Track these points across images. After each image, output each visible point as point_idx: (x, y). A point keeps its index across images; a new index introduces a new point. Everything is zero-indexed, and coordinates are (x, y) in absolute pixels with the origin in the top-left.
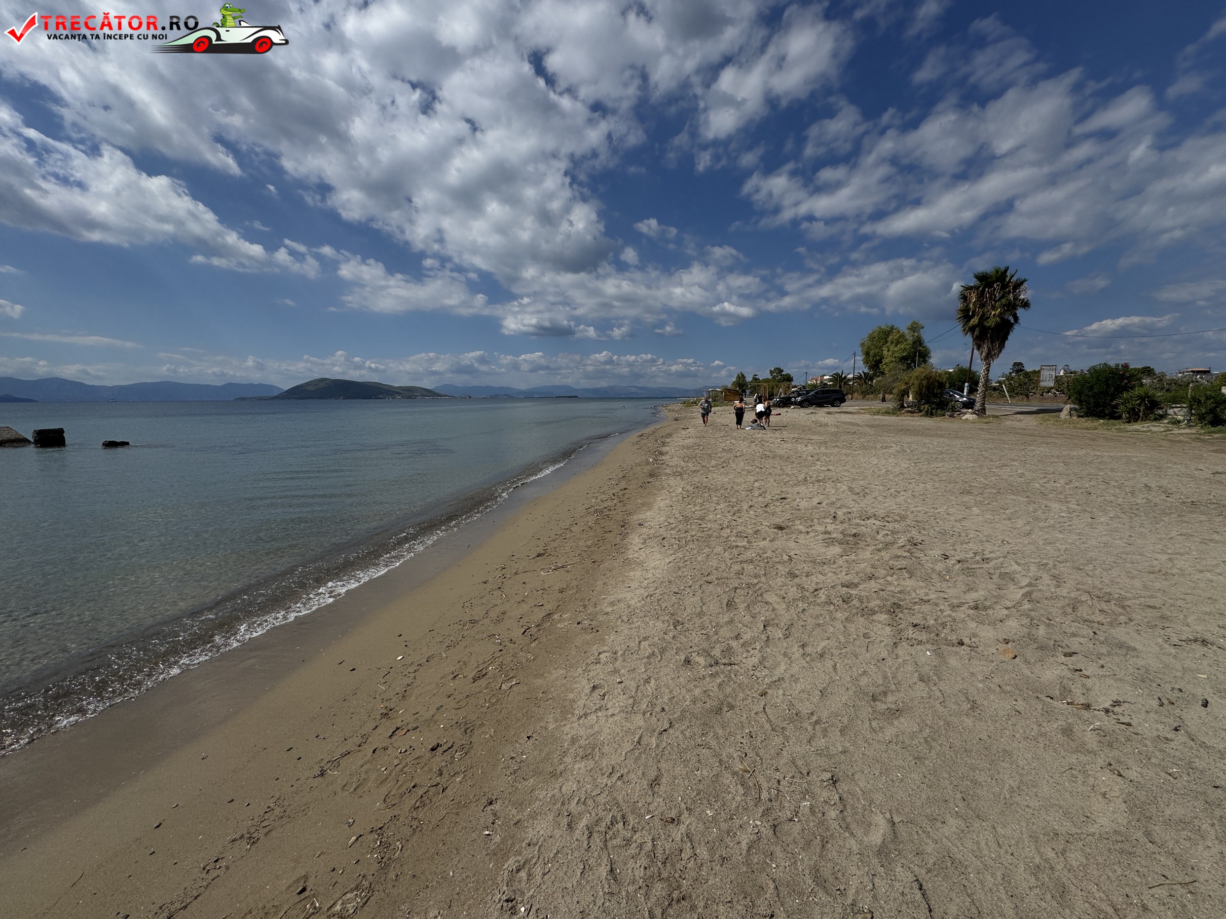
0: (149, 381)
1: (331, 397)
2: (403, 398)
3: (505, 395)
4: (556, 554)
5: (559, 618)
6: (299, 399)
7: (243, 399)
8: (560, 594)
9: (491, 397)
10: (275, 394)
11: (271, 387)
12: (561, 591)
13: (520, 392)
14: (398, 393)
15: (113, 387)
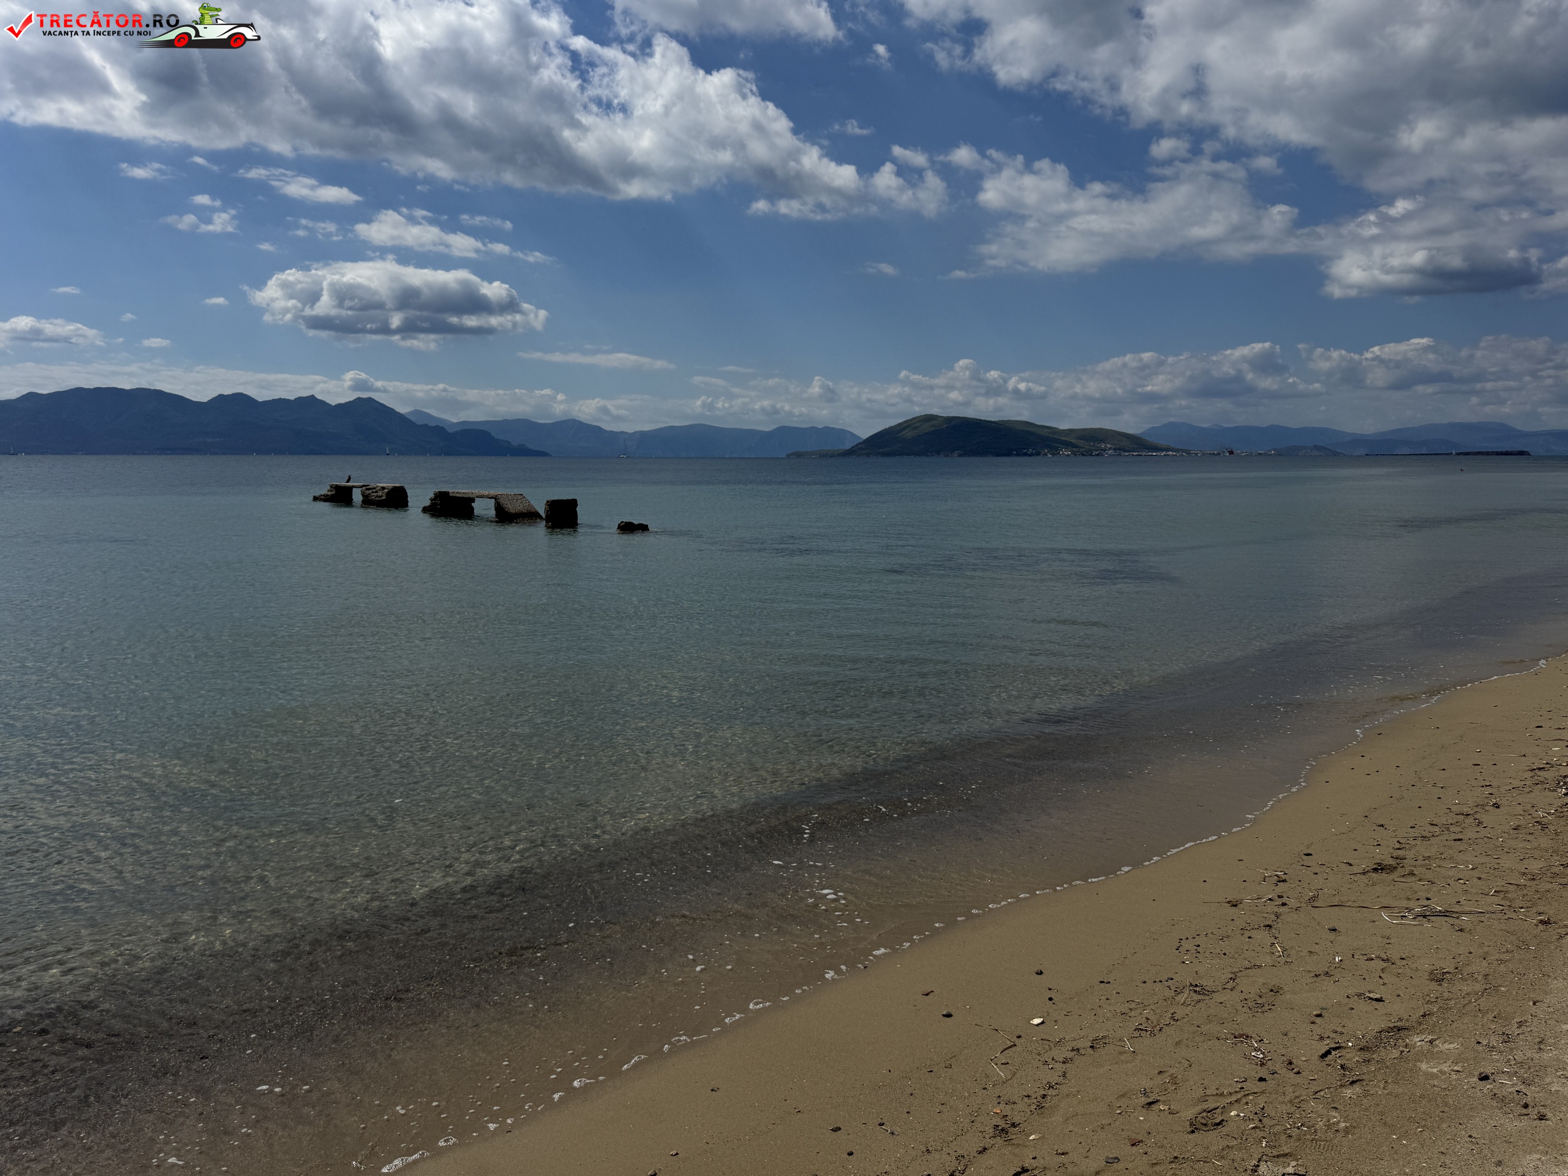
0: (677, 423)
1: (938, 453)
2: (1074, 453)
3: (1317, 448)
4: (1429, 875)
5: (1426, 1046)
6: (884, 455)
7: (799, 455)
8: (1434, 985)
9: (1280, 454)
10: (848, 446)
11: (842, 433)
12: (1438, 977)
13: (1357, 441)
14: (1068, 445)
15: (636, 433)
